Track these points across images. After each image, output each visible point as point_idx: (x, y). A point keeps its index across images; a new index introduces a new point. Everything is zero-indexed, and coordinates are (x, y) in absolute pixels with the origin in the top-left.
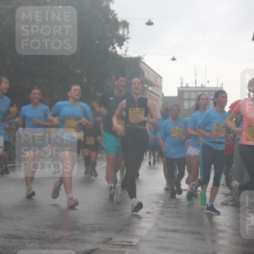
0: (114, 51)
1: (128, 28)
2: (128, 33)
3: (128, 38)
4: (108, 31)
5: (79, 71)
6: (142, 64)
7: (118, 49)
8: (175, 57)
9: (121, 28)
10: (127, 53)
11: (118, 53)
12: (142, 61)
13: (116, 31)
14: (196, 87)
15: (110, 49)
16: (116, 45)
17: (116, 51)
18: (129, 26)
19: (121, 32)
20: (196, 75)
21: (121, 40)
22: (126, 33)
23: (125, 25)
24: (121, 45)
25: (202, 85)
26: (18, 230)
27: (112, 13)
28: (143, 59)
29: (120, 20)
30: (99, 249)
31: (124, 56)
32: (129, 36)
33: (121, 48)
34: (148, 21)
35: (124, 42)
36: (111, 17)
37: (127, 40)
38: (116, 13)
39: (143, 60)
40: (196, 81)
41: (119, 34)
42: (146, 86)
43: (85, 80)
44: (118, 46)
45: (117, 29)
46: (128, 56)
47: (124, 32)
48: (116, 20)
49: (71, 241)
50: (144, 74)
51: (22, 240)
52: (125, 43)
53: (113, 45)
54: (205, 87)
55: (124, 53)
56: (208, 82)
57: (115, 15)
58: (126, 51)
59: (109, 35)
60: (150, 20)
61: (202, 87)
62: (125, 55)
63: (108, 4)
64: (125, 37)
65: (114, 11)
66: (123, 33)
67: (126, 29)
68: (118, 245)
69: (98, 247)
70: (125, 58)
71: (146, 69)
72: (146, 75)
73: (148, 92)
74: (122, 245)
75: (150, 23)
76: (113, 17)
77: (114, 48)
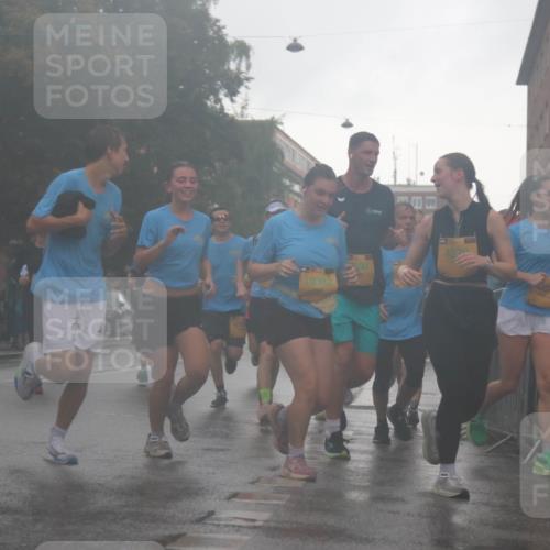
0: (218, 106)
1: (248, 57)
2: (249, 67)
3: (248, 79)
4: (206, 65)
5: (142, 151)
6: (279, 135)
7: (226, 102)
8: (350, 121)
9: (233, 57)
10: (246, 112)
11: (226, 111)
12: (278, 129)
13: (224, 65)
14: (395, 185)
15: (209, 103)
16: (222, 95)
17: (222, 108)
18: (251, 53)
19: (233, 66)
20: (395, 158)
21: (234, 84)
22: (243, 68)
23: (243, 49)
24: (232, 93)
25: (409, 180)
26: (10, 494)
27: (214, 25)
28: (282, 124)
29: (230, 39)
30: (184, 534)
31: (240, 119)
32: (250, 74)
33: (232, 101)
34: (291, 41)
35: (239, 86)
36: (211, 33)
37: (246, 83)
38: (221, 24)
39: (280, 127)
40: (395, 172)
41: (229, 69)
42: (288, 182)
43: (156, 170)
44: (226, 96)
45: (224, 60)
46: (249, 119)
47: (239, 65)
48: (222, 39)
49: (124, 518)
50: (283, 157)
51: (17, 516)
52: (242, 89)
53: (216, 93)
54: (415, 186)
55: (239, 110)
56: (422, 174)
57: (220, 29)
58: (243, 107)
59: (207, 71)
60: (295, 40)
61: (409, 185)
62: (242, 116)
63: (204, 5)
64: (242, 76)
65: (217, 20)
66: (238, 69)
67: (244, 58)
68: (227, 526)
69: (184, 530)
70: (242, 122)
71: (287, 146)
72: (288, 158)
73: (291, 195)
74: (234, 526)
75: (295, 47)
76: (216, 33)
77: (218, 100)
